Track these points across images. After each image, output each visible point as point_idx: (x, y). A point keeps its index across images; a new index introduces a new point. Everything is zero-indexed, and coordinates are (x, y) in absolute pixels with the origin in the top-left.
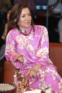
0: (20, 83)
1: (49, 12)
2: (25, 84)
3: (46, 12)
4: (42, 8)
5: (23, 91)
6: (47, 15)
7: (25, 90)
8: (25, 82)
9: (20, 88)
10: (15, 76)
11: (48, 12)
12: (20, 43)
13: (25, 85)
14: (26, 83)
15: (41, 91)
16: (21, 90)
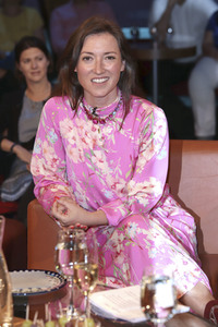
0: (77, 267)
1: (159, 47)
2: (92, 269)
3: (152, 47)
4: (138, 33)
5: (88, 291)
6: (155, 55)
7: (92, 288)
8: (93, 263)
9: (78, 283)
10: (61, 246)
11: (155, 45)
12: (72, 142)
13: (93, 273)
14: (95, 267)
15: (143, 288)
16: (81, 287)
